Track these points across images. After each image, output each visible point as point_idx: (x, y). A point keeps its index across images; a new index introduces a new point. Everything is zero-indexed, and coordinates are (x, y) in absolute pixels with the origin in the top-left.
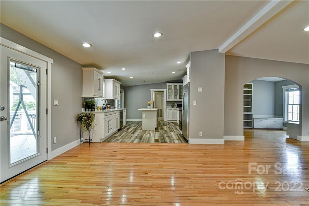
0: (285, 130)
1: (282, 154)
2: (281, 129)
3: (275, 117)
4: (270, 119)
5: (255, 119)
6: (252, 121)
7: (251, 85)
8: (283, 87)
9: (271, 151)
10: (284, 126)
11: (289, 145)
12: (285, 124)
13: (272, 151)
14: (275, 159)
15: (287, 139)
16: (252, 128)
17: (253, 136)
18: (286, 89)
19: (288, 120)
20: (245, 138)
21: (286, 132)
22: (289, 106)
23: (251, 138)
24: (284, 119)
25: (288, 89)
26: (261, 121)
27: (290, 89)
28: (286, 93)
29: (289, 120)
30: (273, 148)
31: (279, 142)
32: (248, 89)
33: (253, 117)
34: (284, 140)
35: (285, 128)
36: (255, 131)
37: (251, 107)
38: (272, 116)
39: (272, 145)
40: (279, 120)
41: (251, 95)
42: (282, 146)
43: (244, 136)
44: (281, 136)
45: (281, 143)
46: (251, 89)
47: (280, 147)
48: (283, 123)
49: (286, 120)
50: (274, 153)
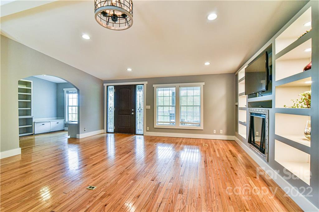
0: (67, 131)
1: (65, 158)
2: (63, 130)
3: (57, 119)
4: (52, 121)
5: (35, 124)
6: (32, 127)
7: (31, 82)
8: (64, 89)
9: (54, 158)
10: (65, 127)
11: (71, 145)
12: (66, 125)
13: (56, 157)
14: (59, 166)
15: (68, 139)
16: (32, 135)
17: (34, 144)
18: (67, 92)
20: (22, 149)
21: (67, 132)
22: (69, 107)
23: (31, 148)
24: (65, 120)
25: (68, 92)
26: (44, 124)
27: (69, 92)
28: (67, 95)
29: (69, 120)
30: (56, 154)
31: (61, 145)
32: (26, 87)
33: (33, 121)
34: (66, 141)
35: (66, 128)
36: (36, 137)
37: (31, 109)
38: (54, 118)
39: (55, 150)
40: (61, 122)
41: (31, 95)
42: (64, 148)
43: (21, 148)
44: (63, 137)
45: (63, 145)
46: (31, 87)
47: (63, 149)
49: (67, 121)
50: (58, 159)
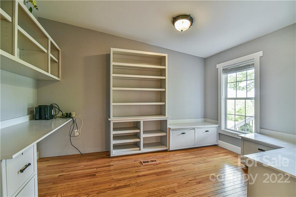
2: (216, 147)
4: (197, 128)
5: (171, 131)
6: (166, 136)
7: (165, 57)
8: (218, 66)
10: (219, 140)
12: (221, 136)
16: (166, 151)
18: (223, 70)
19: (226, 128)
22: (228, 101)
24: (220, 127)
26: (184, 133)
28: (223, 76)
33: (168, 126)
37: (165, 105)
40: (212, 128)
41: (165, 79)
46: (165, 66)
48: (219, 133)
49: (223, 128)
